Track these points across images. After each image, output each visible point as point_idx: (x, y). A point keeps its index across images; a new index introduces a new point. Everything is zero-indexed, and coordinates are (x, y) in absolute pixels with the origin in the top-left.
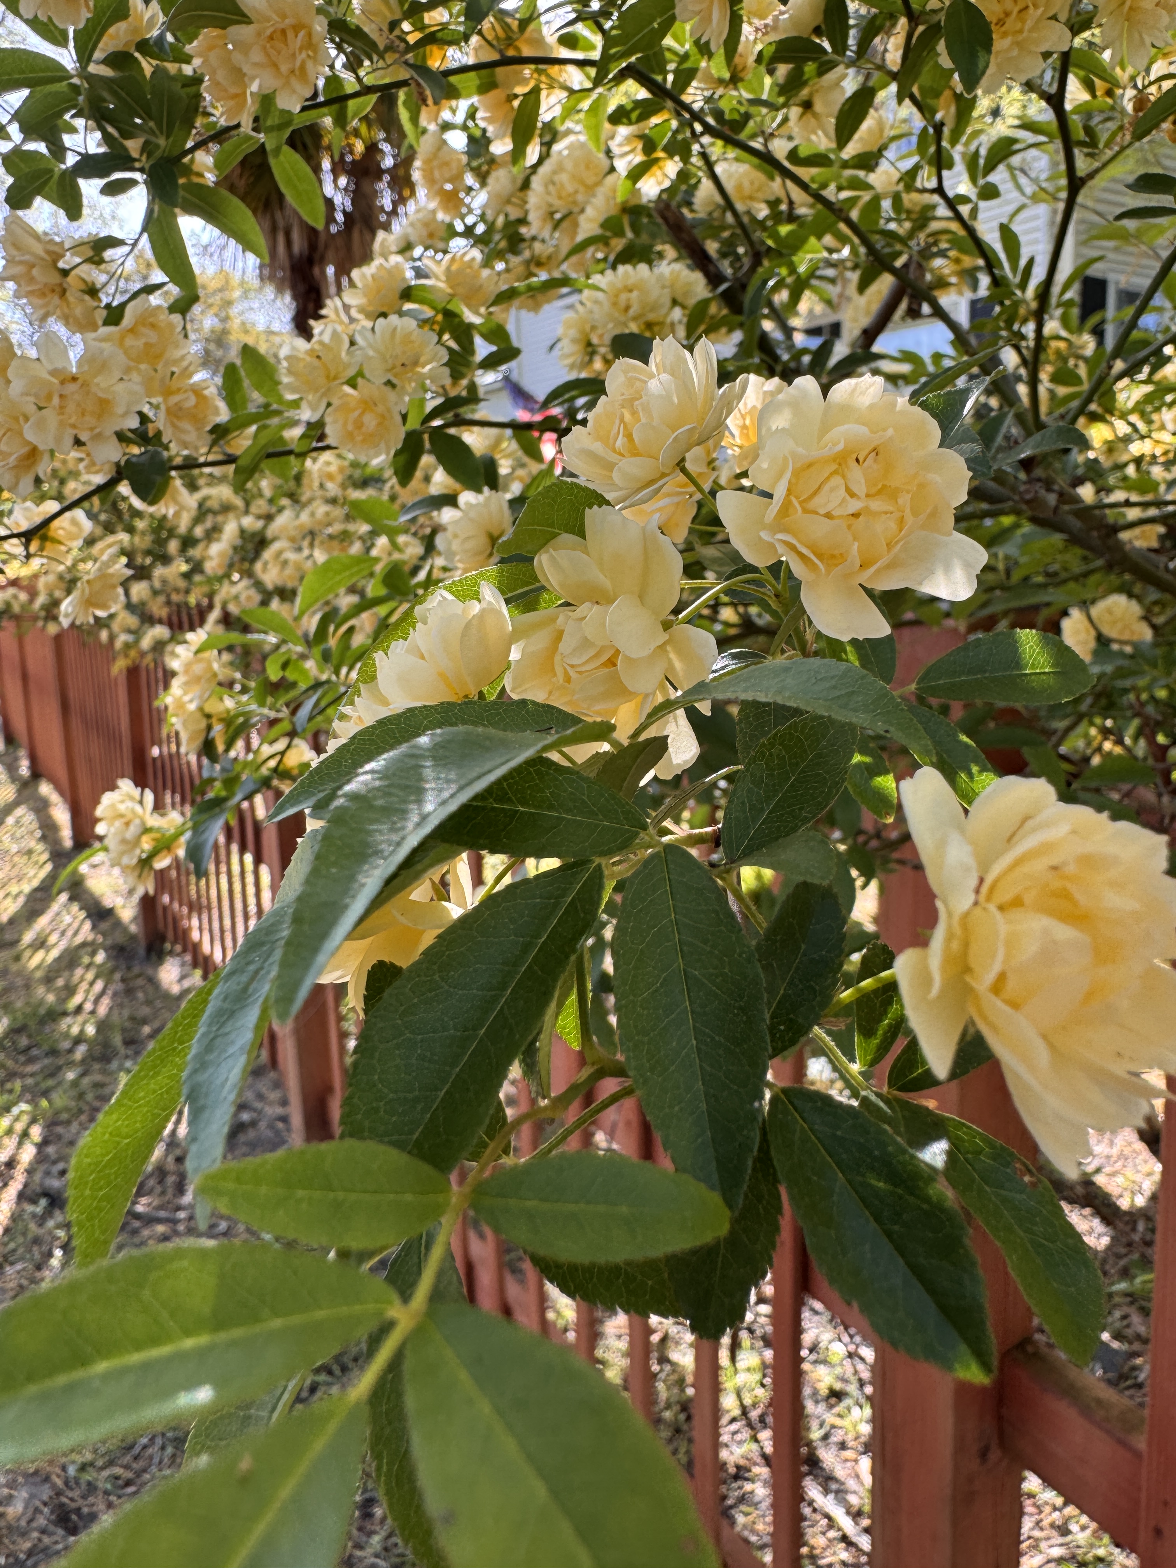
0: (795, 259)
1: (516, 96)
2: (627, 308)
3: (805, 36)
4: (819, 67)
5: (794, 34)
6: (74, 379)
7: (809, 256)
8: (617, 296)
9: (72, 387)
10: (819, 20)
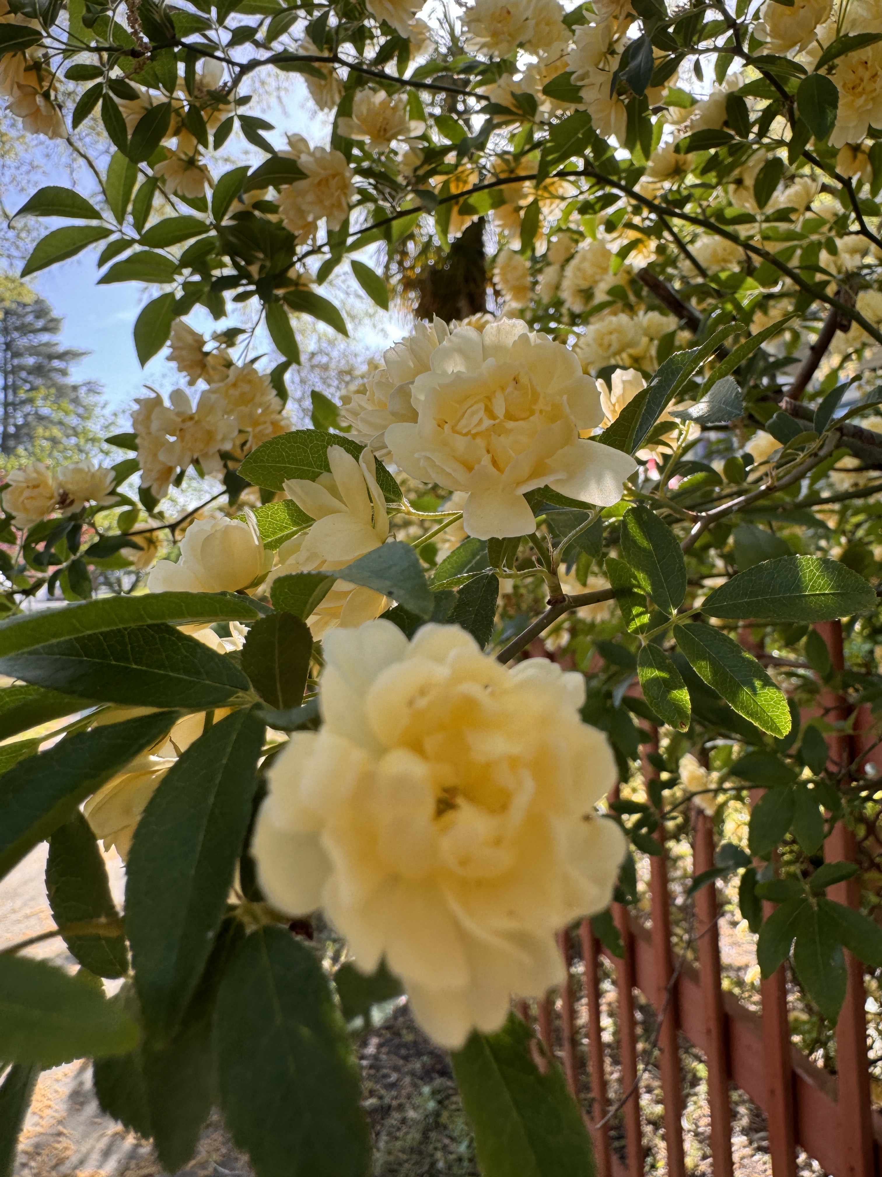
0: (737, 296)
1: (521, 208)
2: (610, 345)
3: (717, 128)
4: (729, 150)
5: (705, 127)
6: (191, 418)
7: (749, 292)
8: (602, 339)
9: (189, 424)
10: (725, 117)
